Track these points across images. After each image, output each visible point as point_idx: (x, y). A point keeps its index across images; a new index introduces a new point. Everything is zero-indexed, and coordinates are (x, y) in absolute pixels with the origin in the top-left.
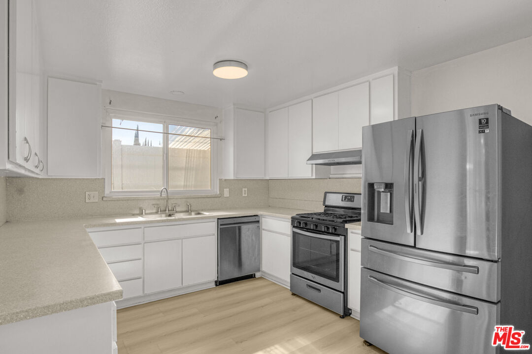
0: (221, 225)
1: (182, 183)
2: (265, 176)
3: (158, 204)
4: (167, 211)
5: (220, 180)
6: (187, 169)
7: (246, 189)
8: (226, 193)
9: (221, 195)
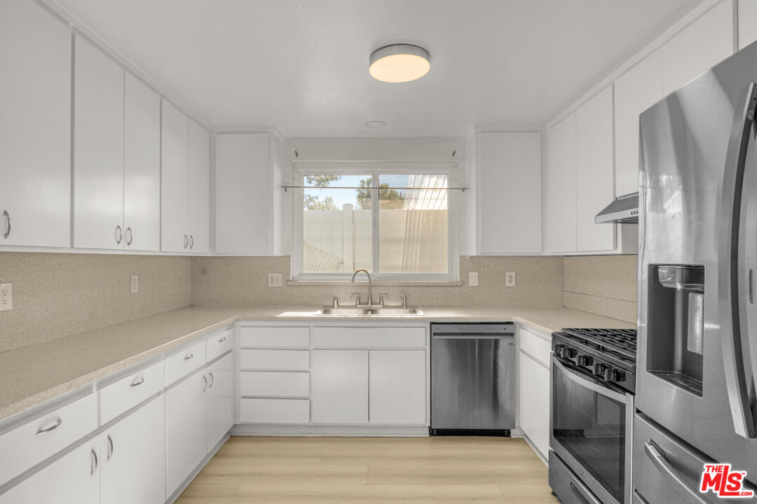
0: (435, 334)
1: (400, 263)
2: (542, 250)
3: (358, 294)
4: (370, 305)
5: (461, 257)
6: (408, 240)
7: (513, 274)
8: (473, 279)
9: (463, 283)
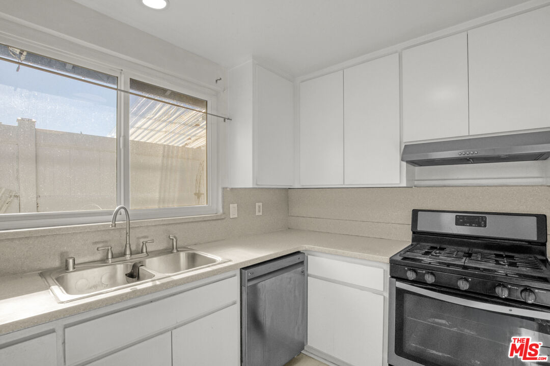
1: (156, 195)
4: (128, 257)
7: (261, 204)
8: (233, 211)
9: (225, 216)
